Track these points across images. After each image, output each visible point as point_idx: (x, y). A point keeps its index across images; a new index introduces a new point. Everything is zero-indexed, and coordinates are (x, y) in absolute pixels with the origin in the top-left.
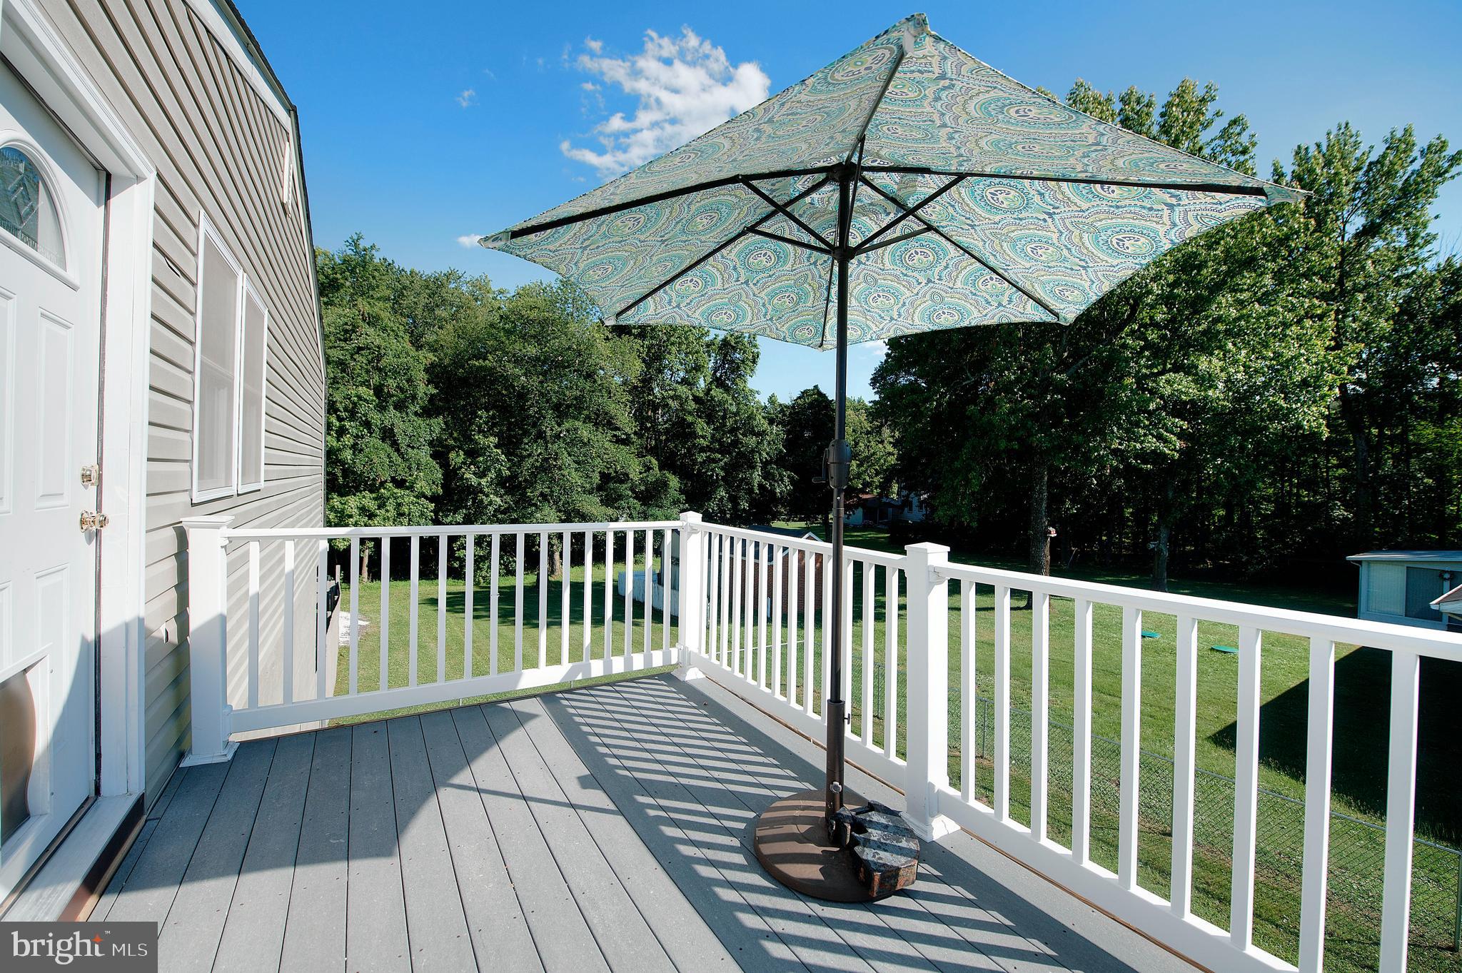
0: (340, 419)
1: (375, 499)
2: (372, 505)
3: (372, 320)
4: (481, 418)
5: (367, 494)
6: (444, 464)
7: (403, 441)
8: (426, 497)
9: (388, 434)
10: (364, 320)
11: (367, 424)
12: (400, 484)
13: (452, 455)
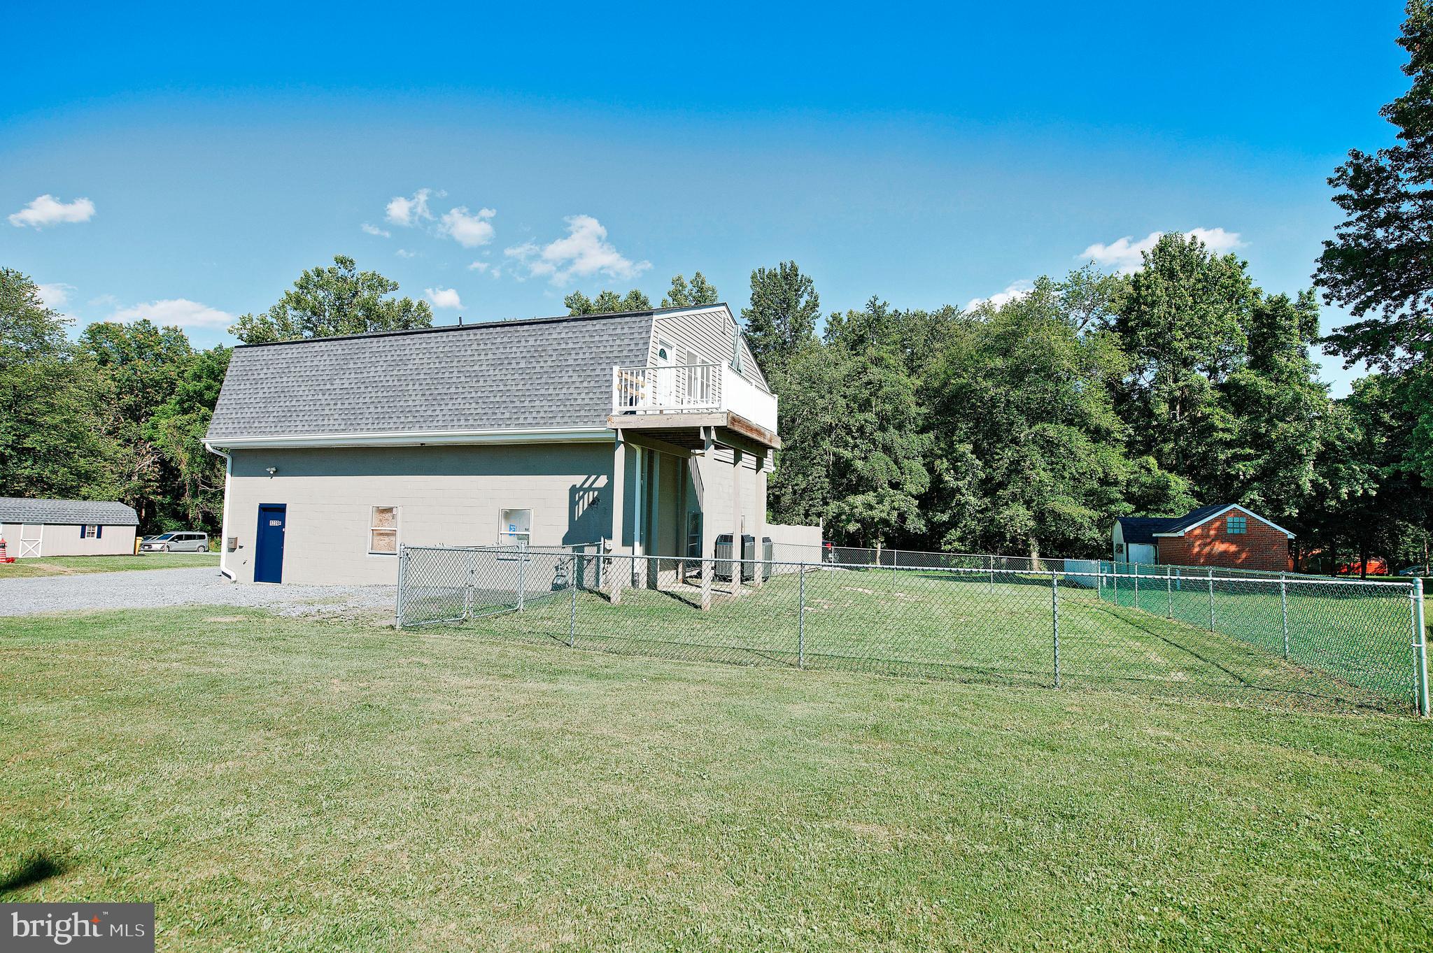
0: (853, 437)
1: (876, 497)
2: (873, 502)
3: (878, 361)
4: (961, 429)
5: (871, 493)
6: (931, 470)
7: (901, 454)
8: (913, 496)
9: (887, 449)
10: (872, 363)
11: (874, 442)
12: (895, 486)
13: (938, 462)
